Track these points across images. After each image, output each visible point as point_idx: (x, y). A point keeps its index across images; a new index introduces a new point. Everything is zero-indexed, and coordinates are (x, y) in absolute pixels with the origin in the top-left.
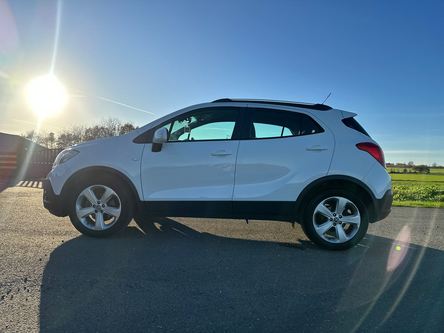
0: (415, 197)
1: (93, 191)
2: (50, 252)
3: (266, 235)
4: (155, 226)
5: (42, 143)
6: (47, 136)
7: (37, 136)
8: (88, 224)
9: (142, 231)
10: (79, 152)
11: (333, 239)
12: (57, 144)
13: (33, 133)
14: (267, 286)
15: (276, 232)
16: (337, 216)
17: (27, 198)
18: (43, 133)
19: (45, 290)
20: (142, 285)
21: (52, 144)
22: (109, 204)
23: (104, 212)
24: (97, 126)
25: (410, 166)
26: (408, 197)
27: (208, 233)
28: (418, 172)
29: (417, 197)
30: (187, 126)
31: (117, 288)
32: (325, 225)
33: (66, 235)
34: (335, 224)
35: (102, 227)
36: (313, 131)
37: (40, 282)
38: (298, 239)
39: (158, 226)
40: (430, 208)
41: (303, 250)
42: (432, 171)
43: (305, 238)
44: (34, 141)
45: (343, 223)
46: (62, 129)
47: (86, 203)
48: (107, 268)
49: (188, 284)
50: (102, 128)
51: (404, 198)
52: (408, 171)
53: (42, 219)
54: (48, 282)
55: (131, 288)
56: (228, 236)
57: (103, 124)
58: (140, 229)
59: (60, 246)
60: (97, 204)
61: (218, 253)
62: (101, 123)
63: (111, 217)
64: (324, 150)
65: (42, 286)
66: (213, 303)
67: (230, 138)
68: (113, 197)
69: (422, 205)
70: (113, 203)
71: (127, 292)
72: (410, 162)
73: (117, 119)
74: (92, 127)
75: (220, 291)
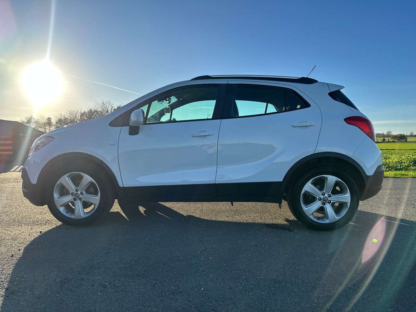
0: (397, 167)
1: (70, 178)
2: (25, 246)
3: (253, 215)
4: (139, 210)
5: (41, 128)
6: (45, 121)
7: (36, 122)
8: (67, 212)
9: (125, 217)
10: (54, 138)
11: (322, 218)
12: (54, 128)
13: (31, 118)
14: (254, 278)
15: (263, 211)
16: (326, 195)
17: (17, 183)
18: (41, 118)
19: (9, 295)
20: (117, 283)
21: (50, 128)
22: (88, 191)
23: (83, 200)
24: (91, 110)
25: (388, 136)
26: (390, 167)
27: (193, 216)
28: (396, 141)
29: (399, 166)
30: (168, 107)
31: (89, 289)
32: (314, 205)
33: (45, 224)
34: (324, 204)
35: (82, 215)
36: (299, 107)
37: (6, 284)
38: (286, 219)
39: (142, 209)
40: (415, 178)
41: (291, 231)
42: (409, 139)
43: (292, 218)
44: (33, 125)
45: (332, 202)
46: (58, 113)
47: (64, 192)
48: (82, 263)
49: (167, 280)
50: (96, 111)
51: (387, 168)
52: (387, 141)
53: (25, 207)
54: (15, 283)
55: (104, 287)
56: (213, 219)
57: (97, 107)
58: (124, 215)
59: (37, 238)
60: (75, 192)
61: (202, 239)
62: (94, 107)
63: (91, 205)
64: (311, 126)
65: (7, 289)
66: (193, 305)
67: (211, 118)
68: (91, 184)
69: (407, 175)
70: (92, 190)
71: (99, 294)
72: (388, 132)
73: (109, 102)
74: (86, 111)
75: (201, 288)
